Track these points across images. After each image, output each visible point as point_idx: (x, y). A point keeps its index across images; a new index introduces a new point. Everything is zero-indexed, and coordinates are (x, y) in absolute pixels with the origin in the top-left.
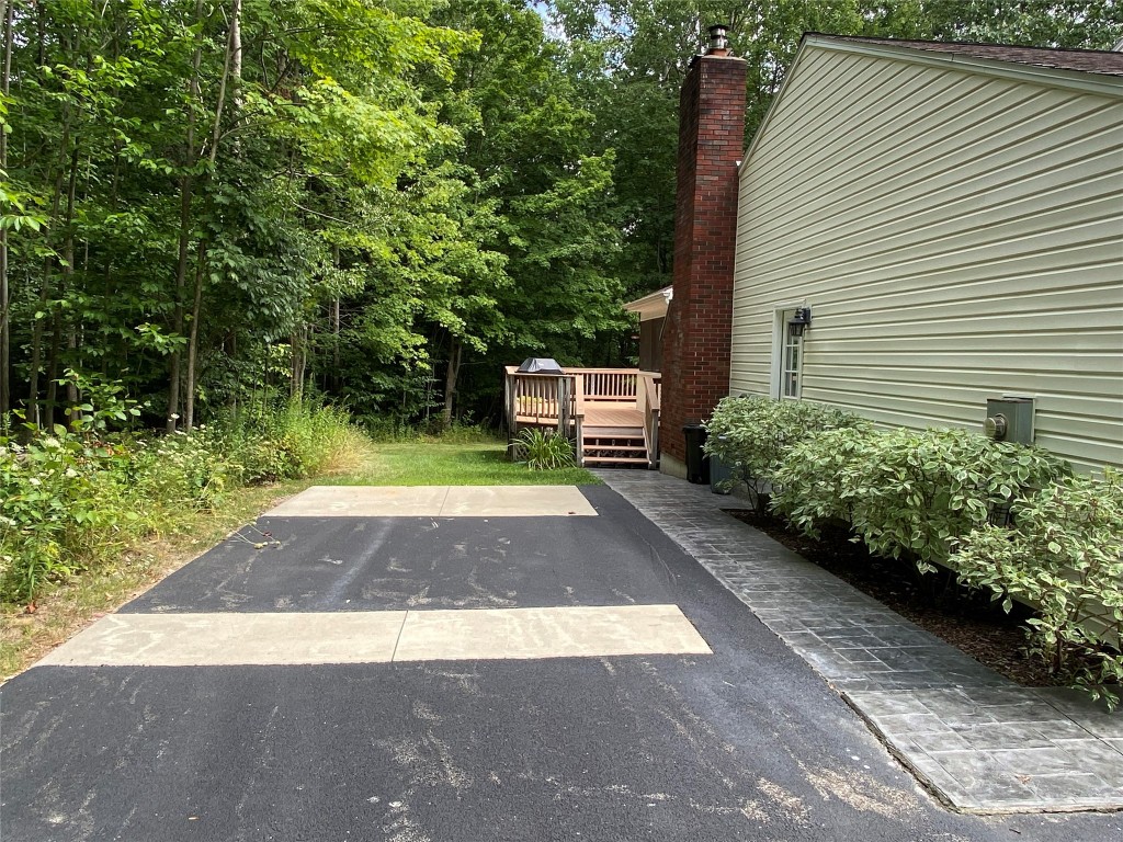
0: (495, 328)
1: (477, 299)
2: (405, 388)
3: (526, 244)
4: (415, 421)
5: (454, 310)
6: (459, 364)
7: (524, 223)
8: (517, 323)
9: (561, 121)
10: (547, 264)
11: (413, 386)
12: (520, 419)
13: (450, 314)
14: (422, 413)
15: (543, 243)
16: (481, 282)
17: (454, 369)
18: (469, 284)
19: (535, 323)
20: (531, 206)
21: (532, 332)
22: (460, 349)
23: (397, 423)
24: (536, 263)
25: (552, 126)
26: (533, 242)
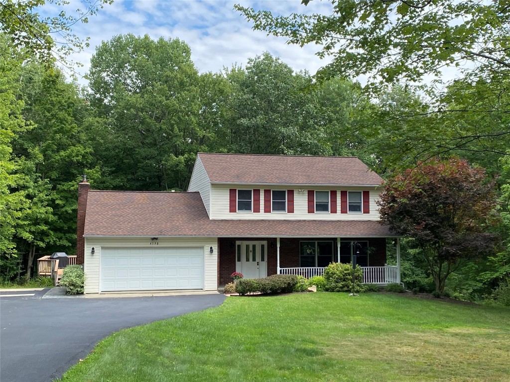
0: (49, 237)
1: (40, 227)
2: (8, 264)
3: (64, 202)
4: (13, 279)
5: (30, 232)
6: (34, 254)
7: (62, 194)
8: (60, 235)
9: (77, 156)
10: (70, 212)
11: (11, 264)
12: (41, 274)
13: (27, 233)
14: (16, 276)
15: (72, 201)
16: (42, 220)
17: (32, 256)
18: (36, 221)
19: (67, 235)
20: (65, 188)
21: (67, 239)
22: (35, 247)
23: (4, 280)
24: (66, 211)
25: (73, 157)
26: (67, 201)
